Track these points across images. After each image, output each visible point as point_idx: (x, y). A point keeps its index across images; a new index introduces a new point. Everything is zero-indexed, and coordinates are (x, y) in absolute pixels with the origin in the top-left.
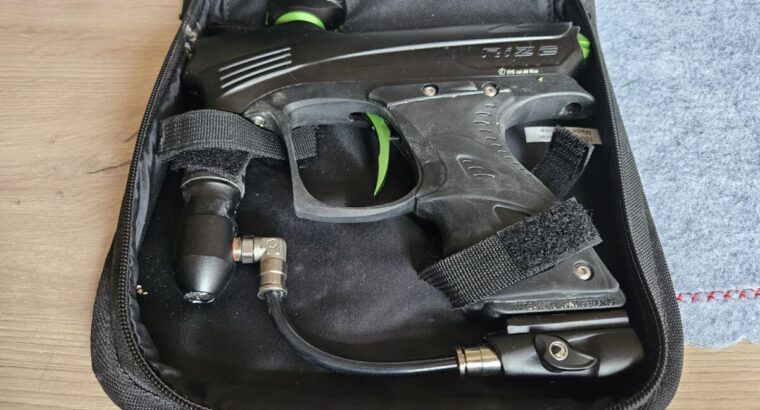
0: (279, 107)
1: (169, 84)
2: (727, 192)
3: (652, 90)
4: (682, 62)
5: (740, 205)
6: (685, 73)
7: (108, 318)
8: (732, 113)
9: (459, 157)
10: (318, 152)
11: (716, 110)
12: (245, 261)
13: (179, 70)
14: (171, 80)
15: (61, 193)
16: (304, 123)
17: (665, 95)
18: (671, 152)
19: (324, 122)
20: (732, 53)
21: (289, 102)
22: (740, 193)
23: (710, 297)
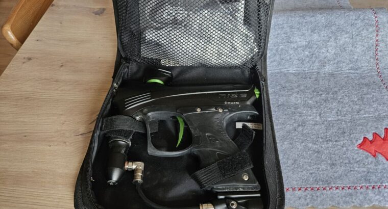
0: (145, 114)
1: (107, 105)
2: (311, 149)
3: (288, 108)
4: (301, 98)
5: (316, 154)
6: (302, 102)
7: (80, 189)
8: (318, 118)
9: (207, 134)
10: (159, 130)
11: (311, 117)
12: (129, 170)
13: (111, 100)
14: (108, 103)
15: (65, 143)
16: (154, 119)
17: (292, 110)
18: (292, 133)
19: (161, 119)
20: (321, 94)
21: (149, 112)
22: (316, 150)
23: (300, 189)
